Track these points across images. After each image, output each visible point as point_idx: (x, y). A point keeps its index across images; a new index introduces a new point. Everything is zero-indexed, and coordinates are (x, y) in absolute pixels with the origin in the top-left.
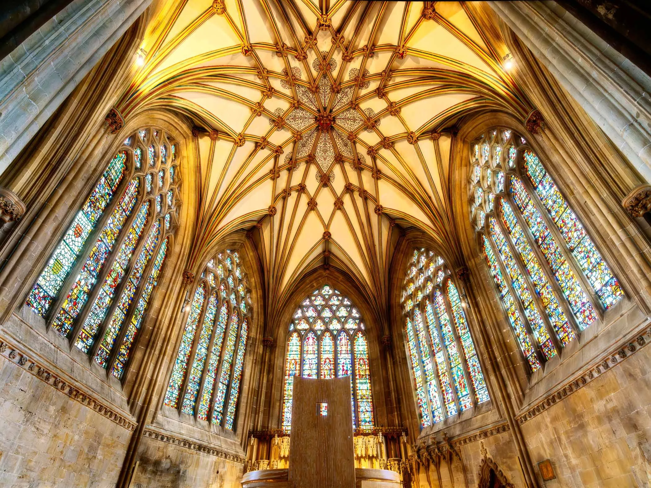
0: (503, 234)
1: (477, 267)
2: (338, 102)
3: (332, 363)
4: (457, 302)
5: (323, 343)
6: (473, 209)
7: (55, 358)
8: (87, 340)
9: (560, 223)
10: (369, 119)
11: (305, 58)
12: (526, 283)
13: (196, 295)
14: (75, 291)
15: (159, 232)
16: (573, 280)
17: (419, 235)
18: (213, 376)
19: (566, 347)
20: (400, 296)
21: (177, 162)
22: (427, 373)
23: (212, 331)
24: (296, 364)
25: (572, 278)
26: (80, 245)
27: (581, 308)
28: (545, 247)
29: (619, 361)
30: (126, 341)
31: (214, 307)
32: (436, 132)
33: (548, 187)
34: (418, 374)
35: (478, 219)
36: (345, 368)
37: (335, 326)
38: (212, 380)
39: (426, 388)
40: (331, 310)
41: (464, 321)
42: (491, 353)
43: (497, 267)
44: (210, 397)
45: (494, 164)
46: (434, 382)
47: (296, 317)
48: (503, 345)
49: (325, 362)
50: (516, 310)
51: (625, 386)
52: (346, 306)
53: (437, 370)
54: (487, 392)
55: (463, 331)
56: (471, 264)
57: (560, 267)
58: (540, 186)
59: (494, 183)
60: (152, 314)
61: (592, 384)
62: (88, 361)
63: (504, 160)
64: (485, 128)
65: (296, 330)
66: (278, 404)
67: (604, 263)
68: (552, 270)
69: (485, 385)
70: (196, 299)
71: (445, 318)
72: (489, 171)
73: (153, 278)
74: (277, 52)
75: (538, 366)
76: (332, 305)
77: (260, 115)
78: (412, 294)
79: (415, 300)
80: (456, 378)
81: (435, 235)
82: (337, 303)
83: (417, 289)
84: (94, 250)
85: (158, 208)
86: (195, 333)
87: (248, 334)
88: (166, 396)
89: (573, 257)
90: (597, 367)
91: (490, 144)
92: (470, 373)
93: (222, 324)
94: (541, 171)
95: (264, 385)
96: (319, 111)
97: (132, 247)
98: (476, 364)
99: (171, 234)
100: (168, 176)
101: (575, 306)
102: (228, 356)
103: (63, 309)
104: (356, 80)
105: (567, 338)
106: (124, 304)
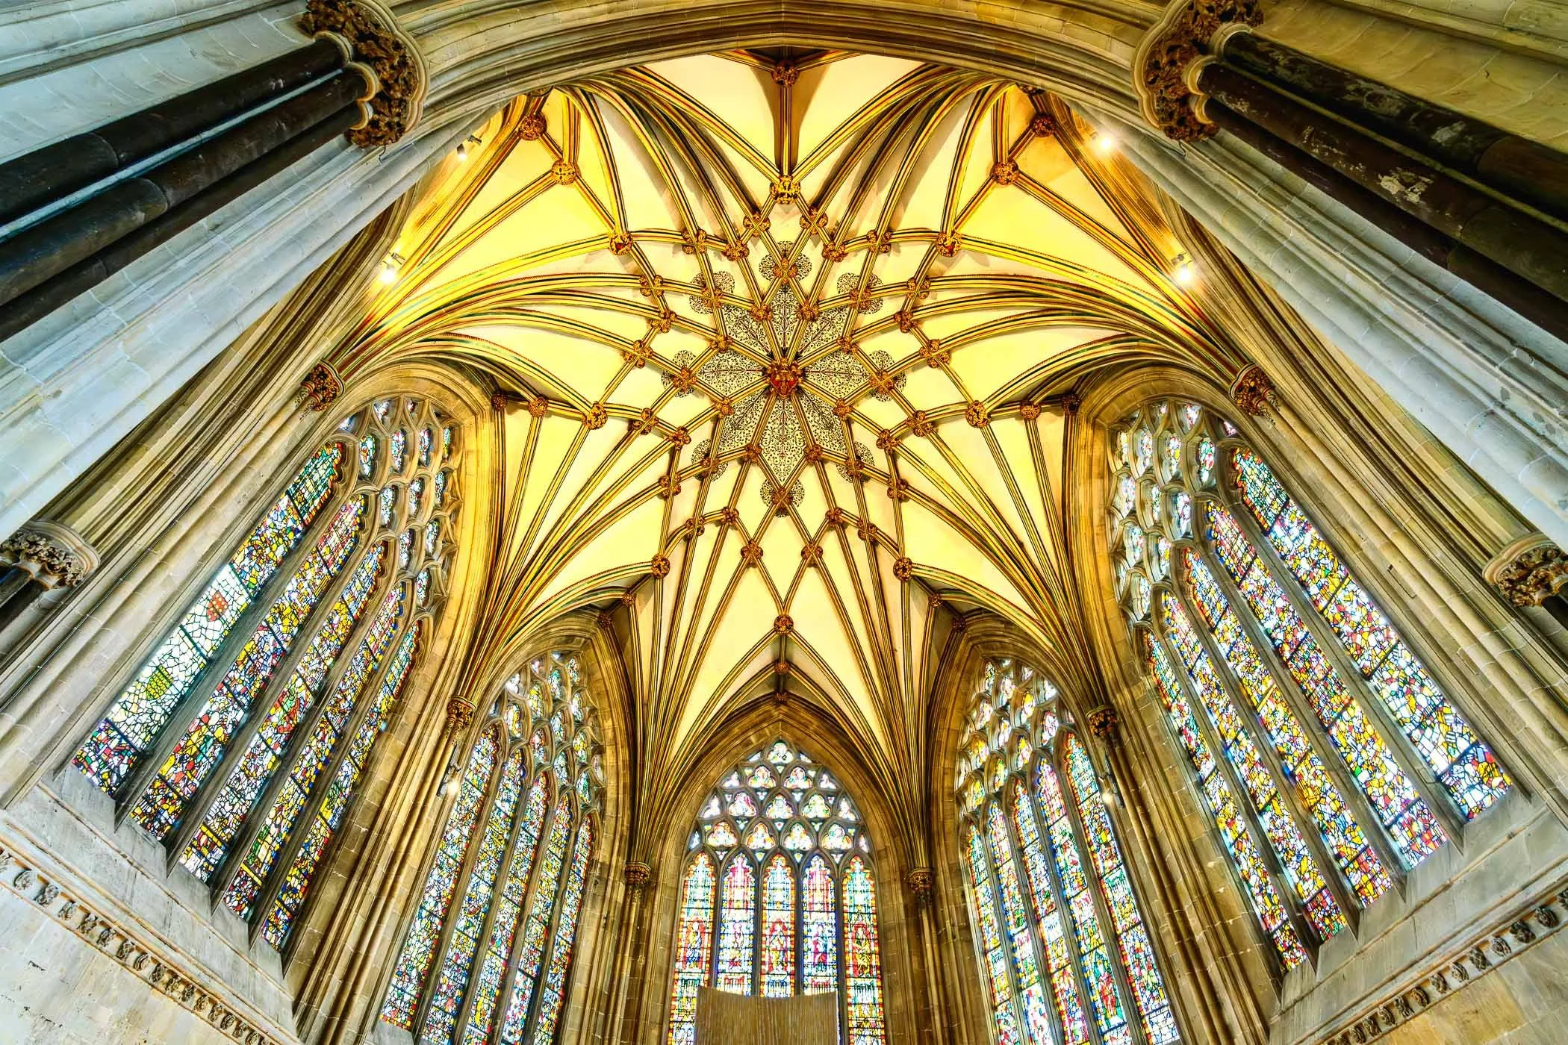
0: (1196, 631)
1: (1136, 707)
2: (813, 339)
3: (789, 933)
4: (1092, 790)
5: (768, 882)
6: (1123, 574)
7: (129, 891)
8: (211, 851)
9: (1332, 612)
10: (880, 373)
11: (744, 254)
12: (1259, 750)
13: (475, 754)
14: (195, 737)
15: (401, 612)
16: (1376, 746)
17: (999, 629)
18: (503, 955)
19: (1369, 909)
20: (954, 773)
21: (453, 464)
22: (1020, 965)
23: (507, 842)
24: (703, 933)
25: (1373, 741)
26: (217, 636)
27: (1401, 815)
28: (1301, 665)
29: (1514, 950)
30: (303, 858)
31: (514, 784)
32: (1030, 404)
33: (1295, 531)
34: (1000, 967)
35: (1134, 596)
36: (821, 949)
37: (798, 840)
38: (499, 963)
39: (1019, 1003)
40: (790, 801)
41: (1109, 838)
42: (1178, 919)
43: (1186, 709)
44: (493, 1005)
45: (1166, 475)
46: (1037, 990)
47: (707, 815)
48: (1208, 899)
49: (773, 930)
50: (1237, 813)
51: (1539, 1014)
52: (826, 794)
53: (1046, 959)
54: (1171, 1020)
55: (1109, 864)
56: (1122, 699)
57: (1340, 715)
58: (1277, 528)
59: (1169, 517)
60: (370, 796)
61: (1446, 1005)
62: (208, 901)
63: (1189, 467)
64: (1141, 398)
65: (704, 849)
66: (655, 1032)
67: (1450, 709)
68: (1321, 722)
69: (1165, 1002)
70: (474, 765)
71: (1061, 828)
72: (1155, 491)
73: (379, 713)
74: (684, 246)
75: (1298, 954)
76: (792, 791)
77: (641, 366)
78: (982, 769)
79: (991, 783)
80: (1093, 980)
81: (1034, 631)
82: (805, 785)
83: (995, 757)
84: (248, 647)
85: (403, 559)
86: (468, 846)
87: (592, 853)
88: (388, 997)
89: (1370, 692)
90: (1456, 963)
91: (1153, 432)
92: (1126, 969)
93: (531, 828)
94: (1277, 495)
95: (625, 982)
96: (771, 355)
97: (334, 643)
98: (1143, 947)
99: (427, 615)
100: (431, 490)
101: (1387, 807)
102: (541, 905)
103: (162, 778)
104: (851, 295)
105: (1370, 887)
106: (306, 770)
